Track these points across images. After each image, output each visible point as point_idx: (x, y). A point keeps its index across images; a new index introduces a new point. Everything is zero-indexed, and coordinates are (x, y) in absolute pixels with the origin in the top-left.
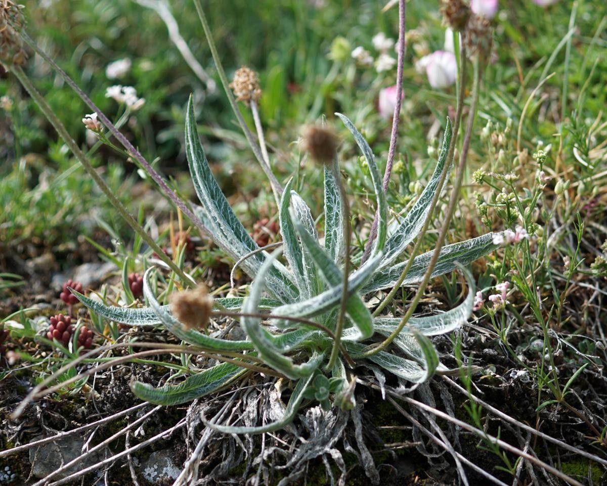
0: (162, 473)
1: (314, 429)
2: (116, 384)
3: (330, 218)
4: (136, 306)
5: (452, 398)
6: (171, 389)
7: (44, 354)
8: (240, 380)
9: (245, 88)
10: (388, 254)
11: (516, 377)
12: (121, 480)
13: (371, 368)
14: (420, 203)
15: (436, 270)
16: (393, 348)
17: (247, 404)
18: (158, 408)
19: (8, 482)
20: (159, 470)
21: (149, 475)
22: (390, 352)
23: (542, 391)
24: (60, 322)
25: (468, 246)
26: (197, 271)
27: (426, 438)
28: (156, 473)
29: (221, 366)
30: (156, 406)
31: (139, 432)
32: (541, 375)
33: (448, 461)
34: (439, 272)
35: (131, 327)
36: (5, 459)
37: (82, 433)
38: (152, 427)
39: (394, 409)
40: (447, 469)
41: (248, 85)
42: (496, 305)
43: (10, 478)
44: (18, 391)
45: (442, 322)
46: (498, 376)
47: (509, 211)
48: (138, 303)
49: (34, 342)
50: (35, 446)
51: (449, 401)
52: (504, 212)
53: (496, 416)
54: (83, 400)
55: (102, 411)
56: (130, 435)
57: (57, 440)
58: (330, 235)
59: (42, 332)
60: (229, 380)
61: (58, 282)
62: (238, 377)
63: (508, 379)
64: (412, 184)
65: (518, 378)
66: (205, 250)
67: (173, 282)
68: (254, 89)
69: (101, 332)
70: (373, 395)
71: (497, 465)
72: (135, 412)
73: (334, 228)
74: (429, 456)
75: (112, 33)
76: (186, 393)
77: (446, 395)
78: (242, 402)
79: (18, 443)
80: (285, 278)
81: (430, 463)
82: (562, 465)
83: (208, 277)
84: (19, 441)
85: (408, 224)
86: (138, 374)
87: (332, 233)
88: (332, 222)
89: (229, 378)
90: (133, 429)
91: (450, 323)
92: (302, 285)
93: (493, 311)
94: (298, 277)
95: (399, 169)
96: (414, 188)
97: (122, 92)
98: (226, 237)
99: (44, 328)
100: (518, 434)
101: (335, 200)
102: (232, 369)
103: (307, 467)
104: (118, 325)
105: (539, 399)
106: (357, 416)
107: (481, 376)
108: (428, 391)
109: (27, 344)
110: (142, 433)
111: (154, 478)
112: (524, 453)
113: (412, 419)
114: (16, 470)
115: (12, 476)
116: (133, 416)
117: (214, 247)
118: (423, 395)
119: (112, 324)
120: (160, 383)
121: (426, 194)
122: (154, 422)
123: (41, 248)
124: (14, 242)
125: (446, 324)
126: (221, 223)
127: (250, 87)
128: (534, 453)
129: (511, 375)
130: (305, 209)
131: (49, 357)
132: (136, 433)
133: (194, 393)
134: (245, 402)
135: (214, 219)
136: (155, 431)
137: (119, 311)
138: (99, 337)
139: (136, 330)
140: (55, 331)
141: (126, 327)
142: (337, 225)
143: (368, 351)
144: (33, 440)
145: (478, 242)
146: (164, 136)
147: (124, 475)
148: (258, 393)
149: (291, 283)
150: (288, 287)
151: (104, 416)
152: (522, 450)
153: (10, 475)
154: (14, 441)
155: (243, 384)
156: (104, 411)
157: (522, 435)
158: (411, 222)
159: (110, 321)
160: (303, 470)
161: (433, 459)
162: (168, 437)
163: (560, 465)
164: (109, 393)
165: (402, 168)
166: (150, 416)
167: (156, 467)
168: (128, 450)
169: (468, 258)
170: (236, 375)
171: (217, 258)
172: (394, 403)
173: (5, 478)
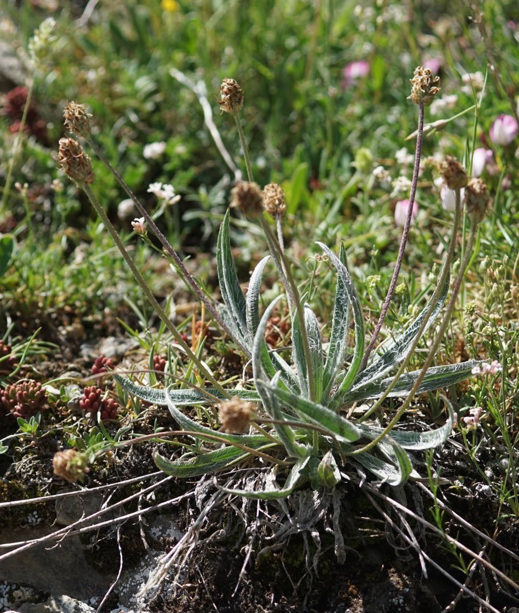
0: (165, 533)
1: (299, 509)
2: (134, 453)
3: (336, 331)
4: (158, 387)
5: (422, 500)
6: (182, 464)
7: (74, 418)
8: (241, 463)
9: (273, 202)
10: (381, 367)
11: (481, 490)
12: (130, 535)
13: (355, 466)
14: (415, 325)
15: (421, 387)
16: (376, 451)
17: (246, 484)
18: (169, 478)
19: (34, 524)
20: (163, 531)
21: (154, 534)
22: (373, 455)
23: (503, 505)
24: (92, 394)
25: (452, 370)
26: (213, 359)
27: (395, 533)
28: (160, 533)
29: (227, 449)
30: (167, 476)
31: (151, 496)
32: (503, 492)
33: (413, 555)
34: (424, 390)
35: (152, 404)
36: (35, 505)
37: (102, 491)
38: (162, 493)
39: (371, 504)
40: (410, 562)
41: (275, 200)
42: (468, 426)
43: (36, 522)
44: (50, 448)
45: (421, 440)
46: (465, 488)
47: (492, 342)
48: (160, 384)
49: (67, 407)
50: (61, 498)
51: (420, 502)
52: (488, 343)
53: (459, 522)
54: (105, 463)
55: (121, 474)
56: (142, 498)
57: (80, 495)
58: (334, 346)
59: (75, 399)
60: (232, 462)
61: (86, 351)
62: (240, 460)
63: (474, 491)
64: (410, 306)
65: (483, 491)
66: (221, 341)
67: (191, 368)
68: (279, 204)
69: (124, 405)
70: (354, 489)
71: (453, 564)
72: (149, 479)
73: (338, 340)
74: (397, 548)
75: (149, 106)
76: (195, 469)
77: (418, 497)
78: (242, 482)
79: (47, 492)
80: (290, 378)
81: (397, 554)
82: (513, 572)
83: (221, 365)
84: (49, 491)
85: (402, 344)
86: (154, 447)
87: (336, 344)
88: (338, 334)
89: (232, 460)
90: (146, 494)
91: (427, 441)
92: (304, 387)
93: (466, 430)
94: (301, 379)
95: (401, 290)
96: (412, 310)
97: (162, 189)
98: (243, 336)
99: (77, 396)
100: (477, 540)
101: (343, 316)
102: (236, 452)
103: (289, 541)
104: (140, 401)
105: (499, 511)
106: (337, 502)
107: (451, 485)
108: (402, 492)
109: (61, 408)
110: (154, 497)
111: (159, 538)
112: (479, 557)
113: (385, 515)
114: (42, 515)
115: (39, 520)
116: (147, 483)
117: (229, 339)
118: (397, 495)
119: (135, 399)
120: (172, 456)
121: (421, 318)
122: (164, 490)
123: (72, 316)
124: (51, 310)
125: (424, 442)
126: (241, 324)
127: (277, 202)
128: (488, 558)
129: (477, 488)
130: (314, 322)
131: (78, 422)
132: (148, 496)
133: (202, 470)
134: (244, 482)
135: (235, 319)
136: (164, 498)
137: (145, 390)
138: (122, 409)
139: (156, 408)
140: (87, 400)
141: (148, 404)
142: (341, 338)
143: (354, 450)
144: (60, 491)
145: (461, 367)
146: (189, 216)
147: (133, 532)
148: (256, 475)
149: (294, 383)
150: (291, 387)
151: (123, 479)
152: (478, 554)
153: (37, 519)
154: (44, 491)
155: (243, 466)
156: (123, 475)
157: (480, 542)
158: (404, 342)
159: (134, 396)
160: (284, 543)
161: (400, 552)
162: (177, 504)
163: (511, 571)
164: (128, 459)
165: (404, 290)
166: (162, 484)
167: (161, 528)
168: (140, 511)
169: (451, 381)
170: (238, 459)
171: (231, 350)
172: (371, 499)
173: (32, 521)
